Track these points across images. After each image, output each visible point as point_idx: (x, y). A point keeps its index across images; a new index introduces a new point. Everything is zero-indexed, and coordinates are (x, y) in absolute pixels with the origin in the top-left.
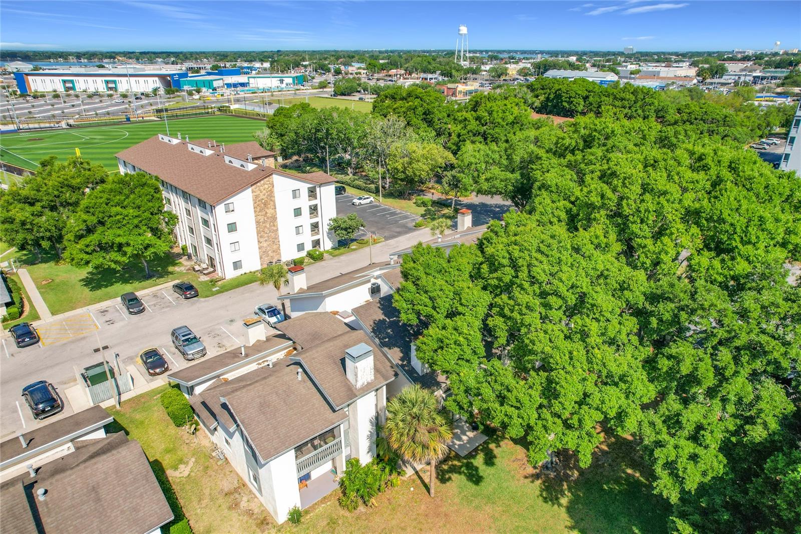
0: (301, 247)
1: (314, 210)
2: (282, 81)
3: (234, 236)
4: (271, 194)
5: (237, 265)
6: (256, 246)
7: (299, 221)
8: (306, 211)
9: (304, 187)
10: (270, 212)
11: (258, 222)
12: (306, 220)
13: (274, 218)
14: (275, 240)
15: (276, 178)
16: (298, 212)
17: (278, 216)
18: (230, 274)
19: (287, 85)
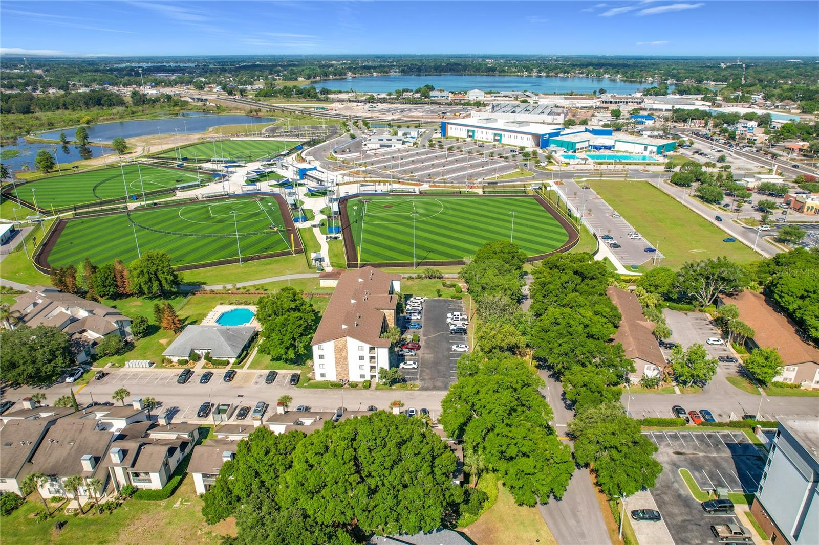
0: (362, 376)
1: (372, 358)
2: (646, 149)
3: (321, 361)
4: (345, 346)
5: (323, 375)
6: (335, 369)
7: (362, 362)
8: (367, 359)
9: (367, 347)
10: (344, 354)
11: (336, 358)
12: (367, 363)
13: (346, 358)
14: (346, 368)
15: (349, 339)
16: (361, 358)
17: (349, 357)
18: (318, 378)
19: (650, 153)
